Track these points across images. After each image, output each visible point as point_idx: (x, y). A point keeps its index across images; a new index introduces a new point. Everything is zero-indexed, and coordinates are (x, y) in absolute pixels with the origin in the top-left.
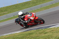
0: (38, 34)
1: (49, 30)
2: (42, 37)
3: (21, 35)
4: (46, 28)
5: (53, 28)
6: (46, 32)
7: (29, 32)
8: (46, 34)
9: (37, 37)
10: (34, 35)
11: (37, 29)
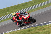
0: (37, 30)
1: (46, 27)
2: (41, 33)
3: (22, 32)
4: (43, 25)
5: (50, 25)
6: (44, 28)
7: (29, 29)
8: (44, 30)
9: (36, 33)
10: (33, 32)
11: (35, 26)
